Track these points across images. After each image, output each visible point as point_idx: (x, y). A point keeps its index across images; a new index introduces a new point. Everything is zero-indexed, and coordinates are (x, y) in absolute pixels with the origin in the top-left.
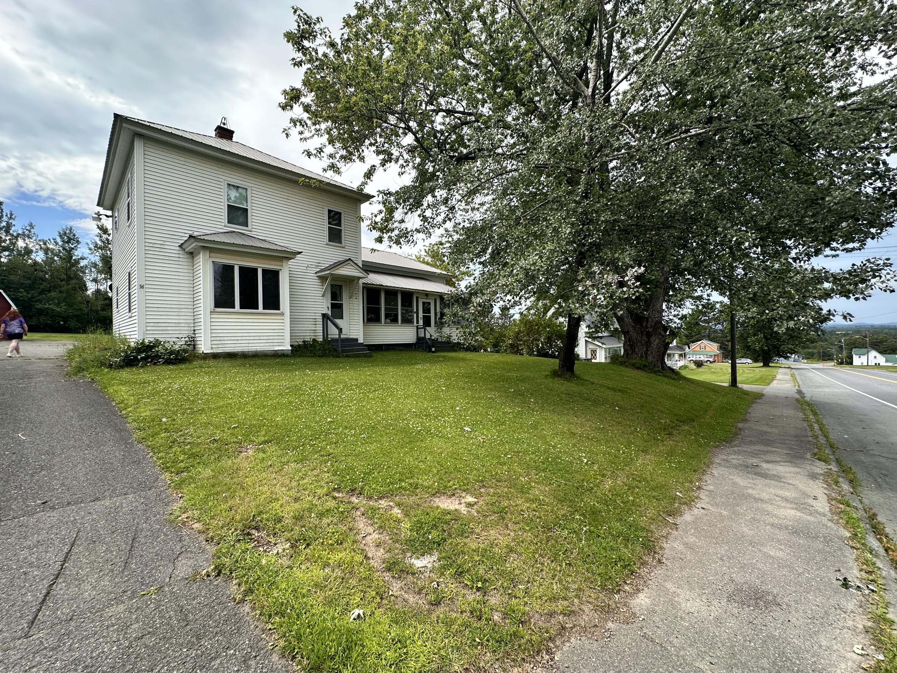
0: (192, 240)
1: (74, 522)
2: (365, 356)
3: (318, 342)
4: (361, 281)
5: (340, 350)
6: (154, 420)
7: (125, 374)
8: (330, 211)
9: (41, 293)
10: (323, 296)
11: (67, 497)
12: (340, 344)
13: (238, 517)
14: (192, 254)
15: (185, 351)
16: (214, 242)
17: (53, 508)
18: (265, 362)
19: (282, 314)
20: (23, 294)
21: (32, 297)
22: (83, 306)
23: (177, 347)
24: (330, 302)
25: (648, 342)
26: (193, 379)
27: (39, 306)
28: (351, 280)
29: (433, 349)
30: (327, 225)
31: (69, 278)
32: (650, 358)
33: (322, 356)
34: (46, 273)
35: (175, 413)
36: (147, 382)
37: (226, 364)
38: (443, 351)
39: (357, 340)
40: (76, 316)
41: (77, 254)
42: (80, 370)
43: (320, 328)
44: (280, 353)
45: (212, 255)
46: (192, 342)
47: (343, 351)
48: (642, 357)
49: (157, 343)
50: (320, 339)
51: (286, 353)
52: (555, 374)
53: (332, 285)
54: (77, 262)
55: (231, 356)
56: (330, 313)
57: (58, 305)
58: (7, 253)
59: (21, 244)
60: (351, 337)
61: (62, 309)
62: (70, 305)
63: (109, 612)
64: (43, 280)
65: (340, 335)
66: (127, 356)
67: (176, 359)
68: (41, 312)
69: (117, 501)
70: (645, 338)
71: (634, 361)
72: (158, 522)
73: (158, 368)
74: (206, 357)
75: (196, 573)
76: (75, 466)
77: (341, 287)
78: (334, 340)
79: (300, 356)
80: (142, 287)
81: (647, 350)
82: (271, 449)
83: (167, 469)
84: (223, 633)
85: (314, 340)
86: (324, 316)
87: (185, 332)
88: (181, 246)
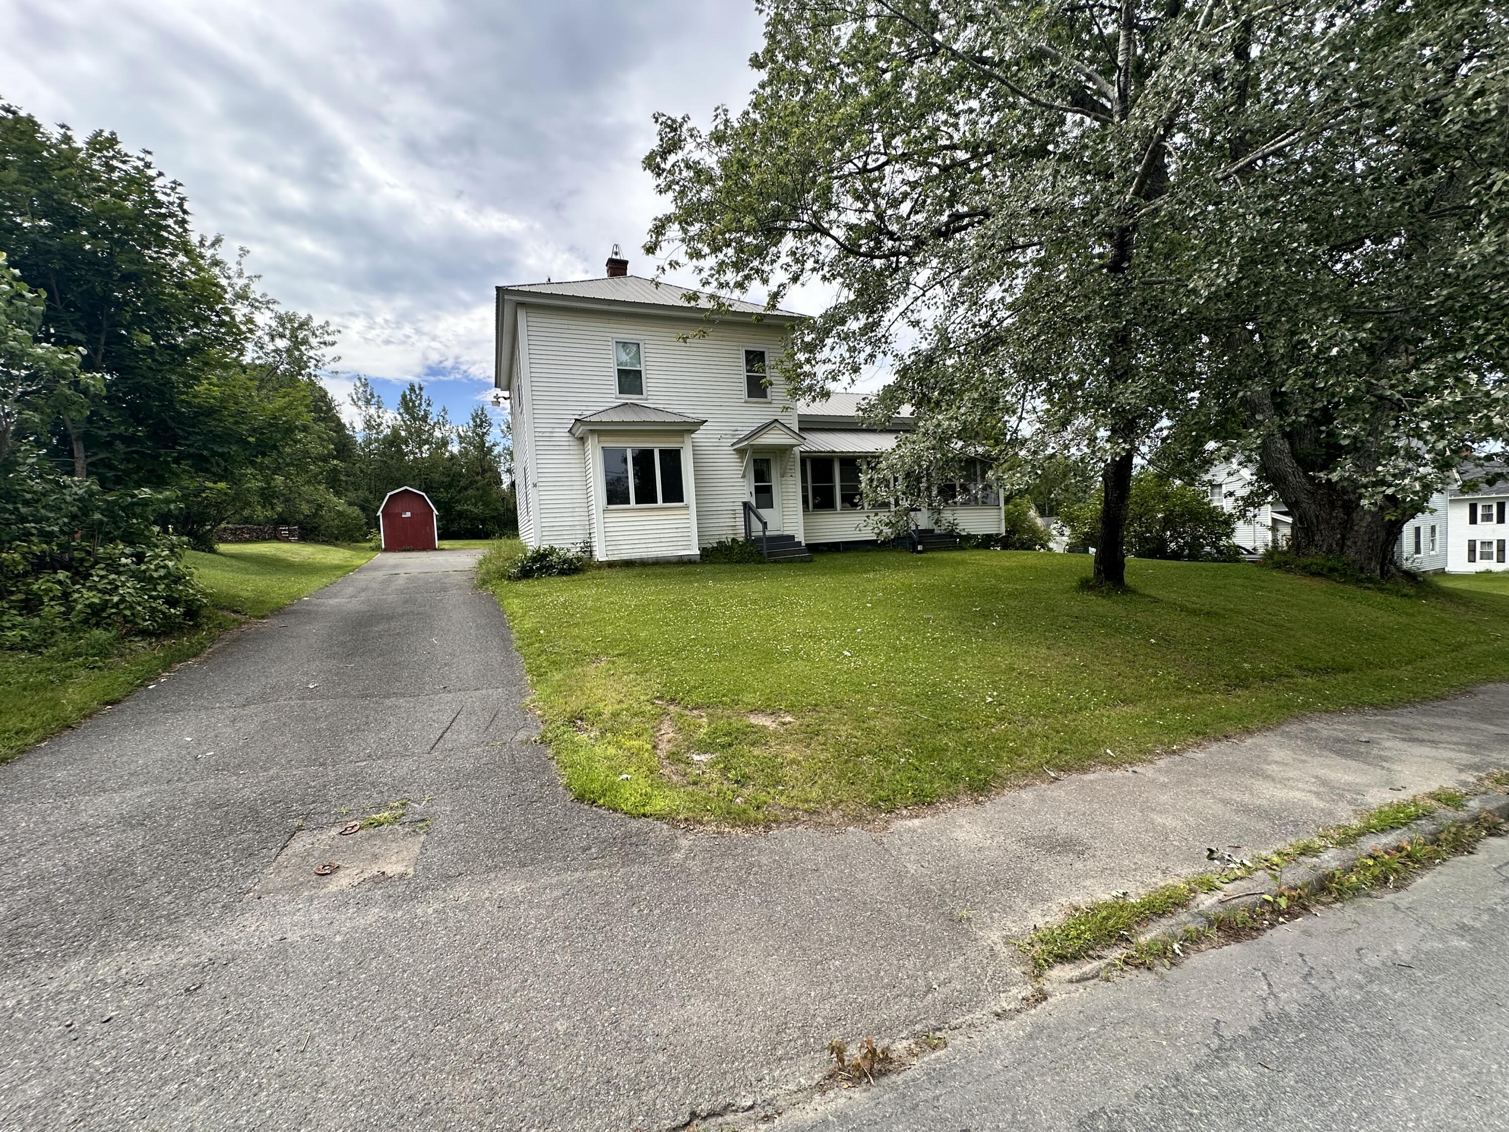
0: (579, 424)
1: (461, 701)
2: (802, 560)
3: (738, 542)
4: (797, 450)
5: (765, 552)
6: (534, 631)
7: (521, 586)
8: (748, 353)
9: (460, 492)
10: (744, 477)
11: (459, 685)
12: (765, 545)
13: (568, 709)
14: (582, 440)
15: (579, 559)
16: (601, 423)
17: (449, 692)
18: (666, 571)
19: (687, 507)
20: (443, 495)
21: (452, 498)
22: (499, 504)
23: (570, 555)
24: (753, 484)
25: (1346, 521)
26: (581, 592)
27: (459, 508)
28: (783, 451)
29: (920, 548)
30: (744, 374)
31: (484, 471)
32: (1351, 554)
33: (738, 562)
34: (463, 467)
35: (553, 626)
36: (538, 595)
37: (622, 573)
38: (940, 549)
39: (793, 537)
40: (493, 517)
41: (489, 440)
42: (484, 582)
43: (740, 522)
44: (686, 559)
45: (602, 439)
46: (588, 548)
47: (770, 555)
48: (1330, 551)
49: (552, 550)
50: (741, 538)
51: (693, 559)
52: (1085, 585)
53: (755, 461)
54: (490, 450)
55: (628, 564)
56: (754, 503)
57: (475, 505)
58: (427, 447)
59: (437, 434)
60: (786, 533)
61: (477, 510)
62: (486, 504)
63: (471, 750)
64: (460, 475)
65: (764, 532)
66: (523, 567)
67: (570, 569)
68: (461, 515)
69: (490, 691)
70: (1339, 513)
71: (1309, 561)
72: (514, 707)
73: (552, 580)
74: (602, 565)
75: (528, 740)
76: (467, 665)
77: (768, 461)
78: (759, 540)
79: (711, 563)
80: (535, 485)
81: (1343, 537)
82: (621, 661)
83: (530, 671)
84: (533, 771)
85: (733, 540)
86: (746, 505)
87: (580, 537)
88: (570, 431)
